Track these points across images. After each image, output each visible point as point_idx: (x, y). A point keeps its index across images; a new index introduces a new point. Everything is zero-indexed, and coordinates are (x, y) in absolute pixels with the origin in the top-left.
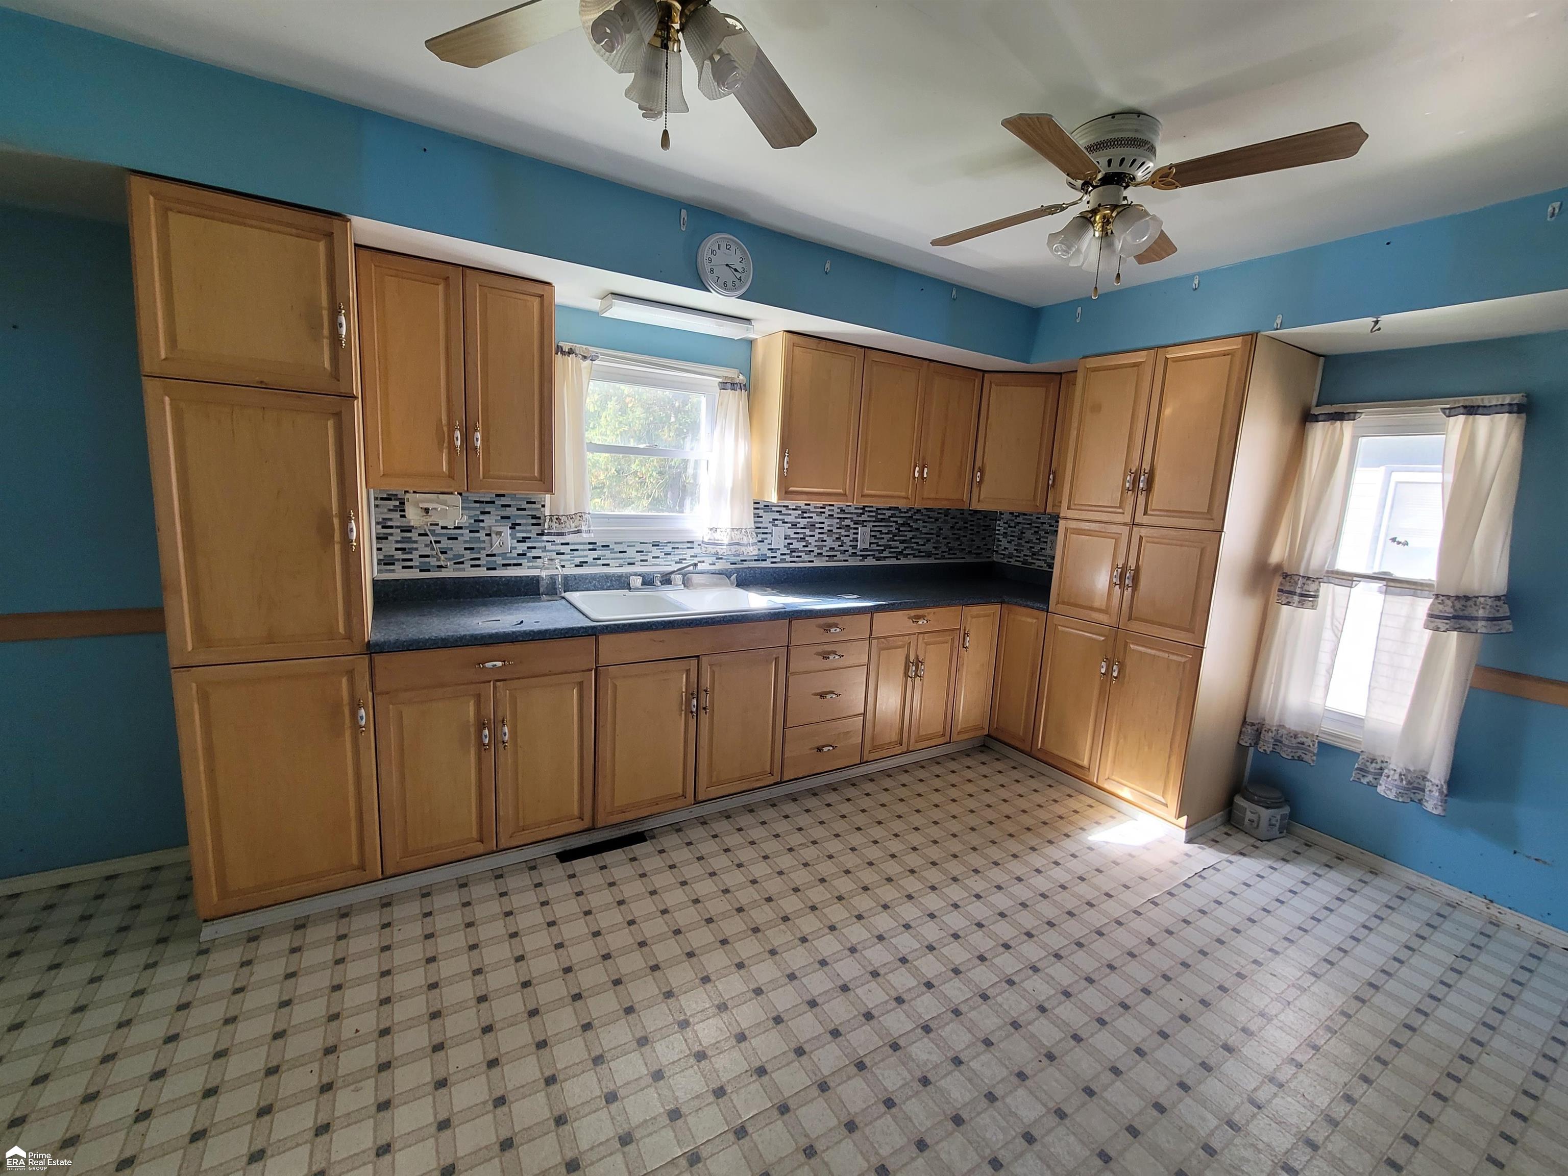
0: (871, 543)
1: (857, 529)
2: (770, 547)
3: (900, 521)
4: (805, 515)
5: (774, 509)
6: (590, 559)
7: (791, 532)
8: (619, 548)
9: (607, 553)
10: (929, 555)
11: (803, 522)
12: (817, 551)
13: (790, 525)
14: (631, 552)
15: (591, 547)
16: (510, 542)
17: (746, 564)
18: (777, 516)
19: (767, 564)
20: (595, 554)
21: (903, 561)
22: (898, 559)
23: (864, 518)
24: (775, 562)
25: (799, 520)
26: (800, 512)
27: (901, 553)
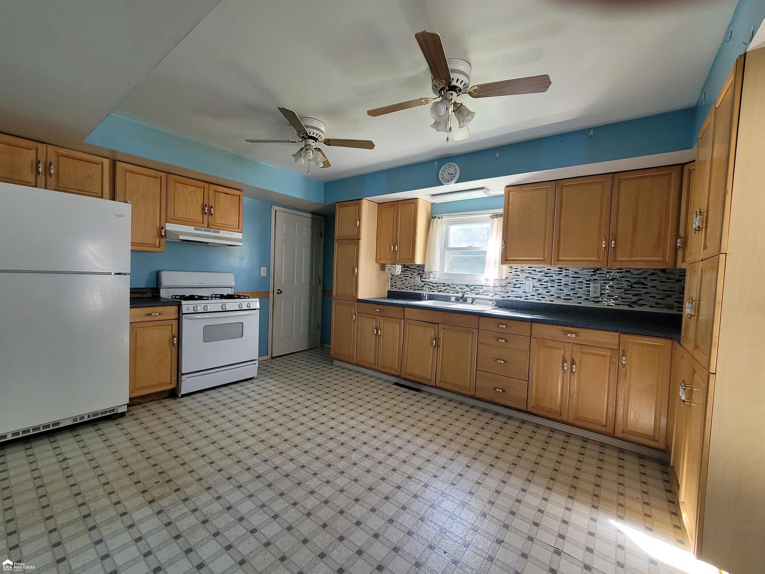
0: (601, 294)
1: (590, 284)
2: (524, 291)
3: (632, 280)
4: (547, 275)
5: (527, 271)
6: (443, 290)
7: (537, 284)
8: (453, 286)
9: (449, 288)
10: (670, 307)
11: (546, 279)
12: (556, 295)
13: (537, 280)
14: (457, 288)
15: (443, 285)
16: (419, 282)
17: (510, 298)
18: (529, 275)
19: (522, 299)
20: (444, 288)
21: (636, 308)
22: (630, 306)
23: (594, 277)
24: (527, 299)
25: (543, 278)
26: (544, 273)
27: (635, 303)
